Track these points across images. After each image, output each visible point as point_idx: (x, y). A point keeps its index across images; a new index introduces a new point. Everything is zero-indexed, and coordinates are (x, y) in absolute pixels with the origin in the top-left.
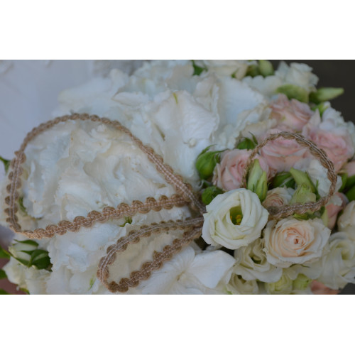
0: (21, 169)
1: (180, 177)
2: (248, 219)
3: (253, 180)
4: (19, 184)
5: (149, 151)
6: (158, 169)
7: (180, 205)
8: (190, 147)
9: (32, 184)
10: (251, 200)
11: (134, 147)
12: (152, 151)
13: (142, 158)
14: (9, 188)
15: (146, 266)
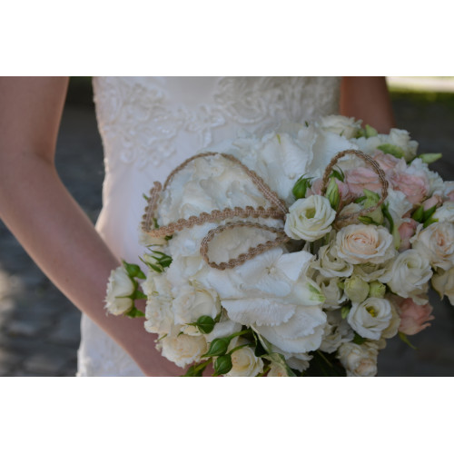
0: (158, 196)
1: (275, 194)
2: (318, 215)
3: (328, 192)
4: (155, 207)
5: (252, 174)
6: (259, 189)
7: (275, 217)
8: (290, 178)
9: (164, 206)
10: (323, 203)
11: (242, 173)
12: (255, 174)
13: (248, 181)
14: (147, 209)
15: (242, 256)
